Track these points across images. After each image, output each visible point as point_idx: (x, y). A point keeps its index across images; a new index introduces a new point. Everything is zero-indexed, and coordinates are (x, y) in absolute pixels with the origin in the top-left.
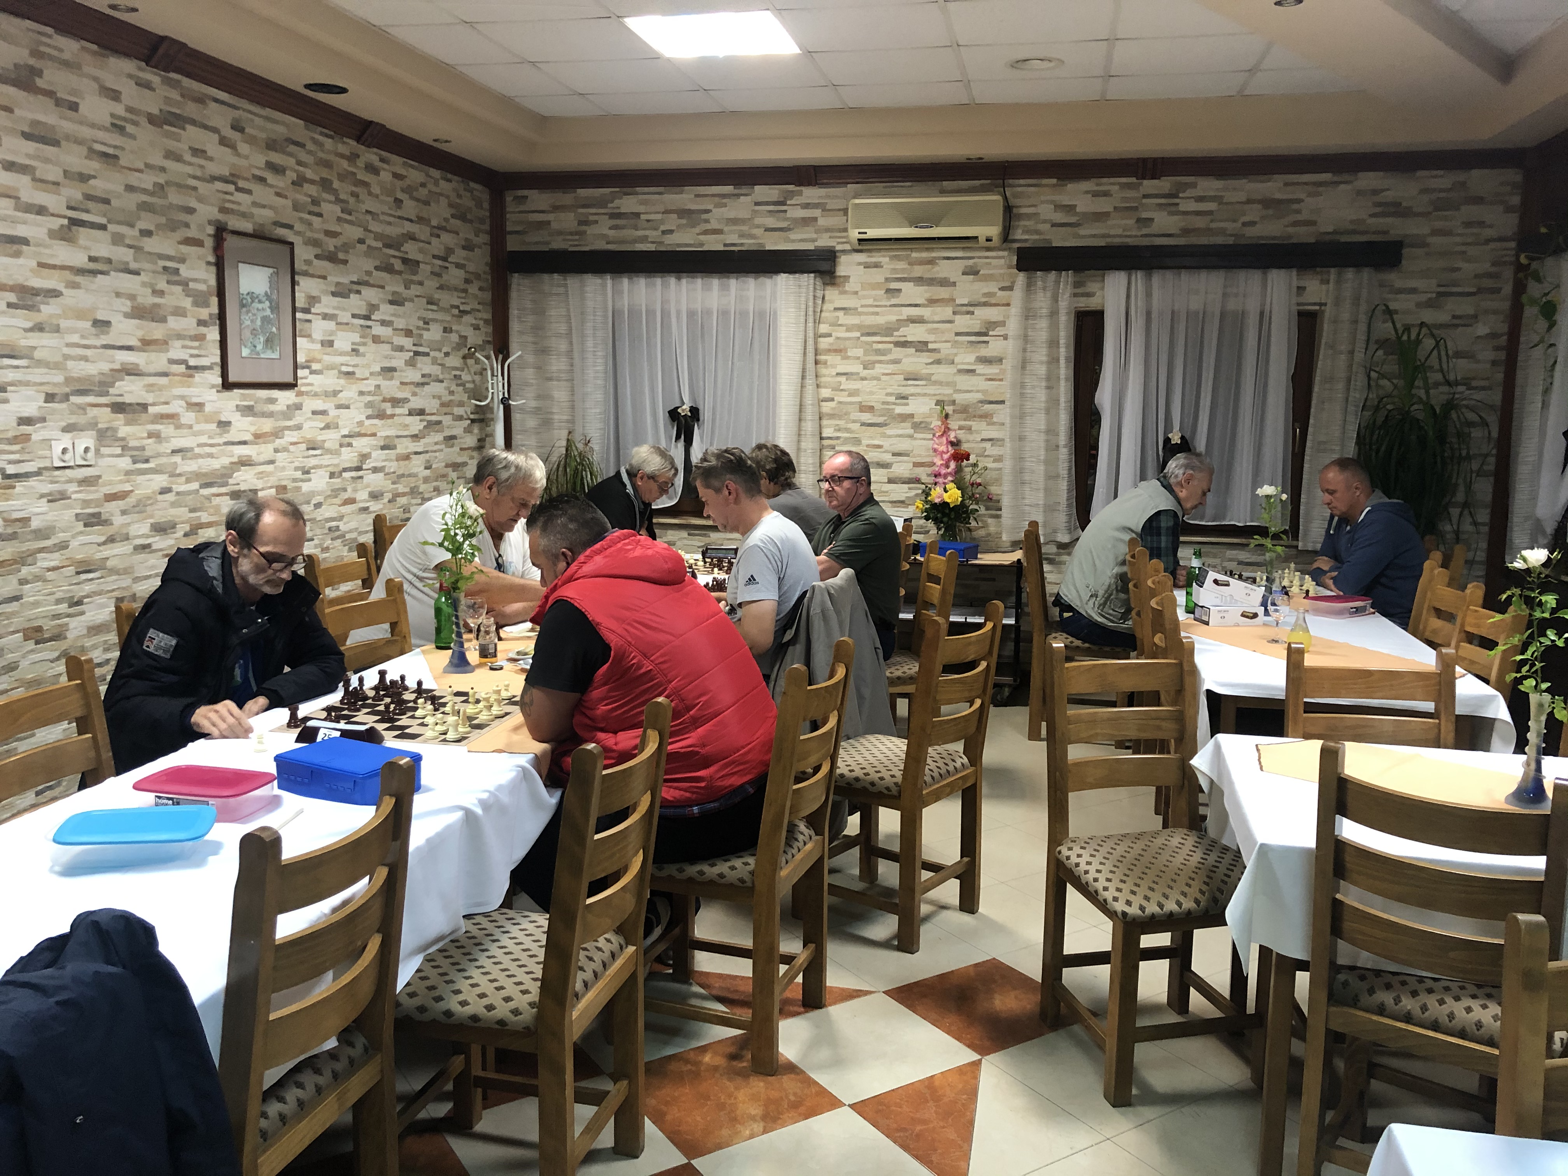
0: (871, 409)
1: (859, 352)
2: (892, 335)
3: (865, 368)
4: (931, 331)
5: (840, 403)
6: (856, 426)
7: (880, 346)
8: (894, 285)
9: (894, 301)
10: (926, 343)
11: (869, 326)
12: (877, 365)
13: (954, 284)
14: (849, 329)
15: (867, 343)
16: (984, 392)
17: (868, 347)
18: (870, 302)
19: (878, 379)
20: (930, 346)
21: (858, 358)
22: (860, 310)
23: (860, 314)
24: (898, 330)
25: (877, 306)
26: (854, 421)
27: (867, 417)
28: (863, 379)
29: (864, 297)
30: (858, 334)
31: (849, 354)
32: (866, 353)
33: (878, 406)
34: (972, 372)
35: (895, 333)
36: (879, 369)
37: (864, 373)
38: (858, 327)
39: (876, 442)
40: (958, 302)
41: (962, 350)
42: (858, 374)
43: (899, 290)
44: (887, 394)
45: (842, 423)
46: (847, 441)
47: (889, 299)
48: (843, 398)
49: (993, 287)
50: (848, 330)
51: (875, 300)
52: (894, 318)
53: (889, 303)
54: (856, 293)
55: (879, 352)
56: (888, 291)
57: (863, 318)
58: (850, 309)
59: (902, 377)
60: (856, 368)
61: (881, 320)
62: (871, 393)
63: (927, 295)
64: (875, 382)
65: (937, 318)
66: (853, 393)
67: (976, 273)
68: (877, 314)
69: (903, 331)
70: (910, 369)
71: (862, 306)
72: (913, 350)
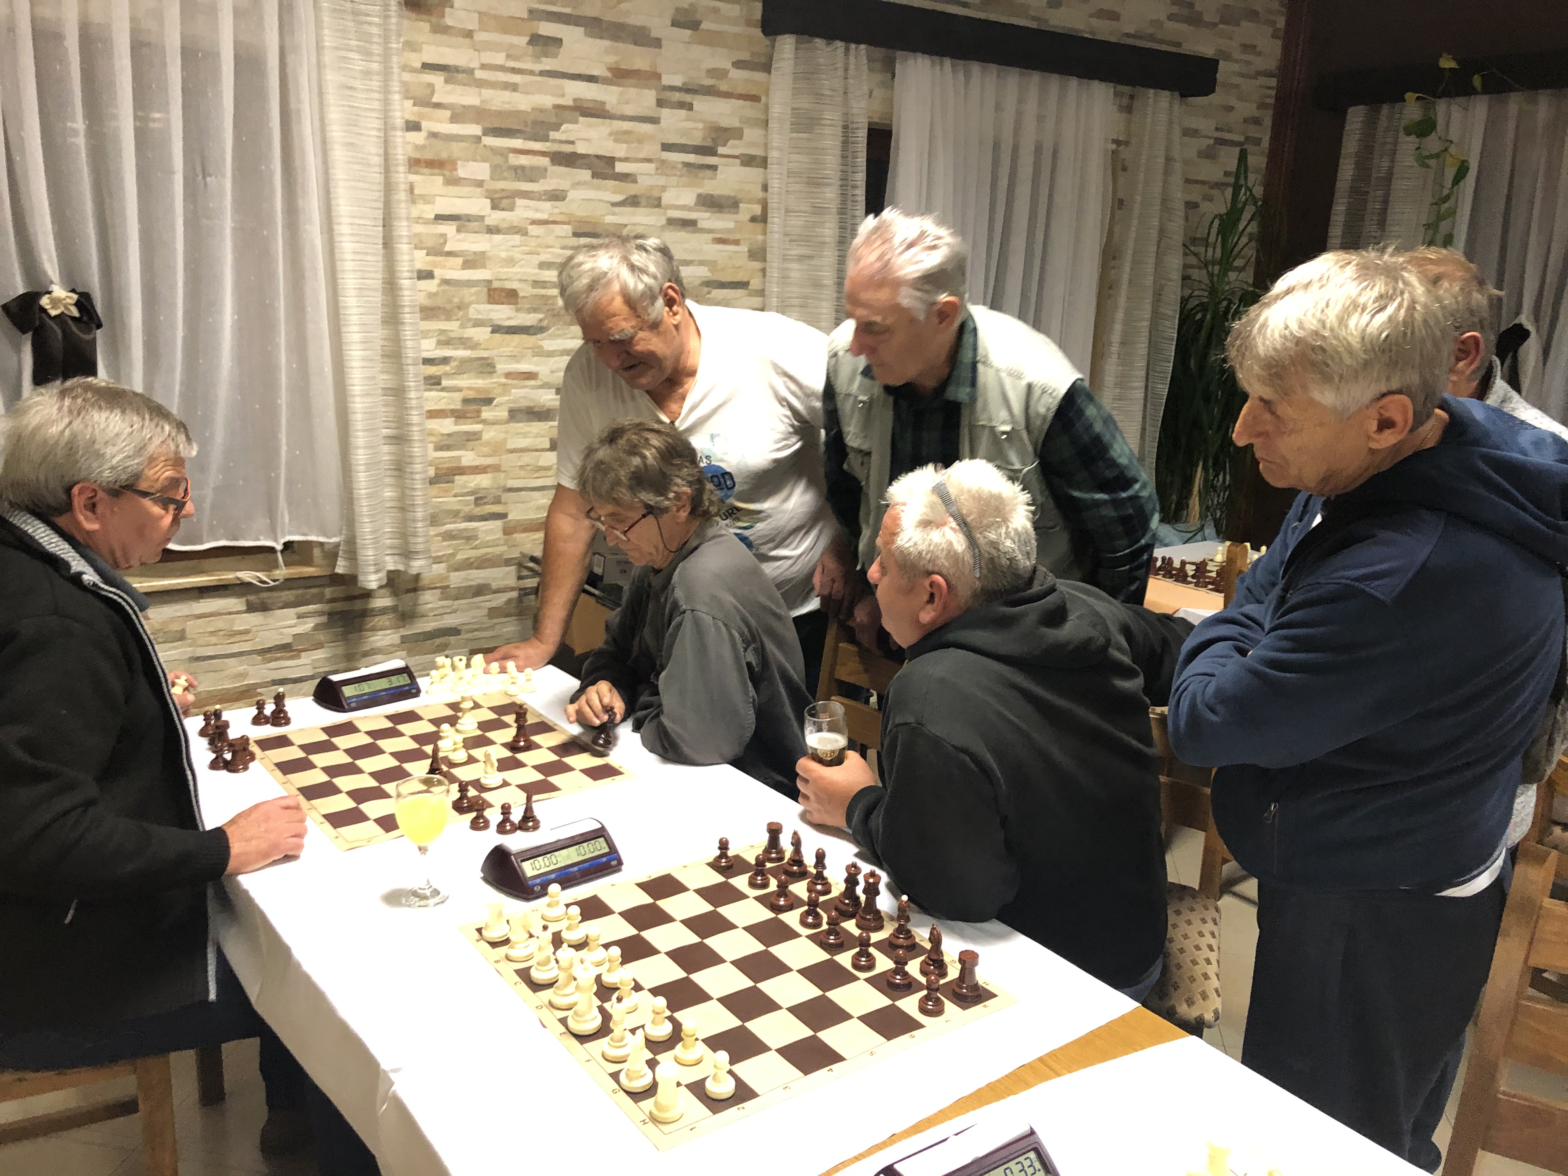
0: (510, 296)
1: (481, 170)
2: (546, 139)
3: (494, 207)
4: (619, 137)
5: (446, 282)
6: (482, 334)
7: (524, 160)
8: (547, 29)
9: (548, 64)
10: (611, 161)
11: (499, 114)
12: (519, 202)
13: (657, 43)
14: (459, 115)
15: (494, 151)
16: (711, 264)
17: (498, 160)
18: (499, 59)
19: (521, 231)
20: (620, 167)
21: (480, 184)
22: (479, 74)
23: (481, 84)
24: (557, 127)
25: (514, 71)
26: (478, 323)
27: (503, 314)
28: (492, 230)
29: (488, 46)
30: (475, 129)
31: (462, 172)
32: (497, 172)
33: (525, 290)
34: (688, 224)
35: (553, 135)
36: (524, 211)
37: (495, 218)
38: (477, 114)
39: (524, 367)
40: (667, 80)
41: (673, 180)
42: (482, 218)
43: (558, 42)
44: (543, 265)
45: (452, 326)
46: (464, 367)
47: (537, 58)
48: (452, 270)
49: (721, 59)
50: (454, 119)
51: (508, 57)
52: (548, 101)
53: (538, 67)
54: (469, 34)
55: (522, 173)
56: (536, 39)
57: (487, 93)
58: (457, 70)
59: (567, 229)
60: (478, 205)
61: (523, 102)
62: (510, 262)
63: (611, 59)
64: (517, 239)
65: (629, 110)
66: (472, 261)
67: (694, 25)
68: (514, 87)
69: (567, 131)
70: (581, 212)
71: (483, 67)
72: (585, 175)
